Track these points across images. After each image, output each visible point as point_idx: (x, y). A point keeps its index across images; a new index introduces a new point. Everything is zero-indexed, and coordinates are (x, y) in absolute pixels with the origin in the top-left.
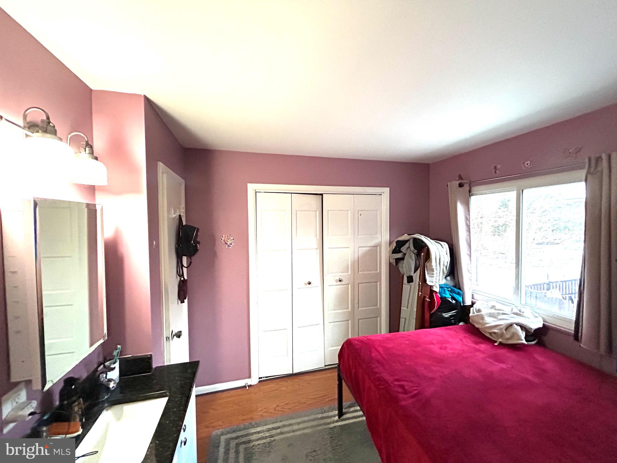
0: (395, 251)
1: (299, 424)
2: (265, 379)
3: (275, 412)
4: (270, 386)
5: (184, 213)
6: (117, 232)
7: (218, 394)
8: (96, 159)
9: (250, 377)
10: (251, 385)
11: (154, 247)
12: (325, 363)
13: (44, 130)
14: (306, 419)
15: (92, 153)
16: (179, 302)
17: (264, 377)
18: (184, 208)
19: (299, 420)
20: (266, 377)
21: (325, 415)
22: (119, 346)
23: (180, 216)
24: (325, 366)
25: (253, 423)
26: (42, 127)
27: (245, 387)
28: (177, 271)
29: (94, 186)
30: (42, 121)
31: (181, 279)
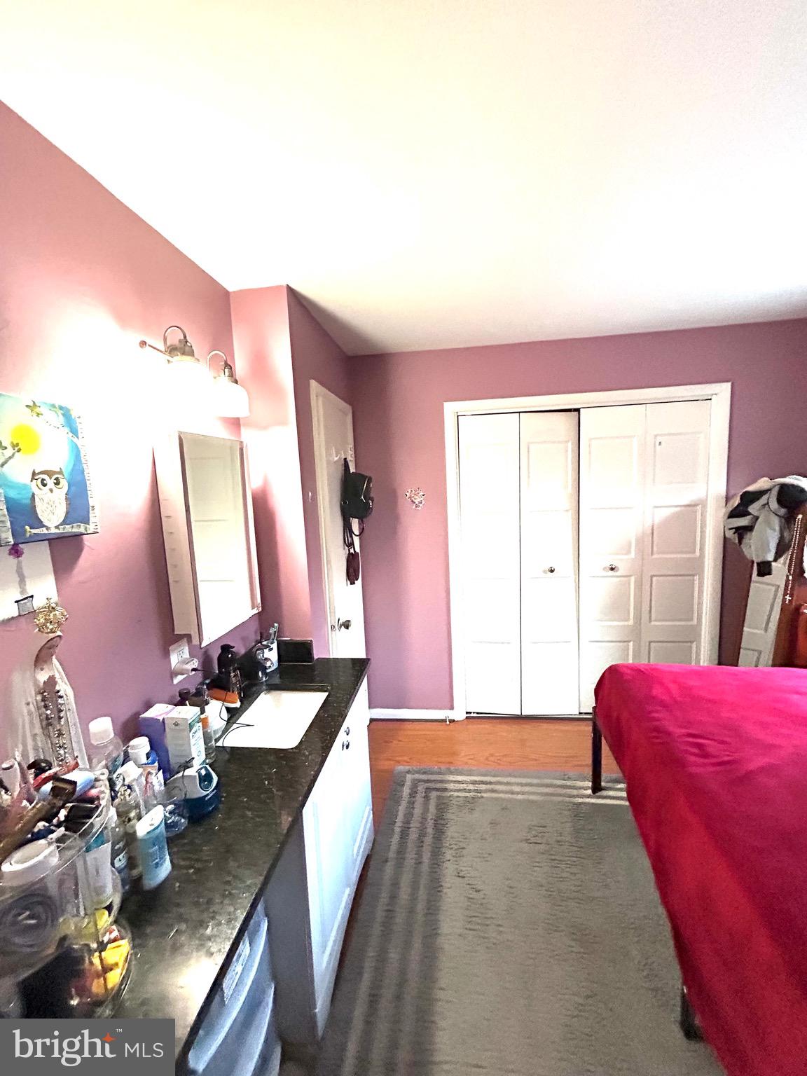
0: (733, 514)
1: (522, 785)
2: (475, 715)
3: (487, 762)
4: (483, 726)
5: (353, 456)
6: (266, 483)
7: (405, 723)
8: (236, 382)
9: (452, 708)
10: (454, 721)
11: (310, 500)
12: (579, 708)
13: (182, 351)
14: (535, 781)
15: (232, 375)
16: (349, 583)
17: (474, 713)
18: (353, 450)
19: (524, 781)
20: (478, 713)
21: (569, 783)
22: (276, 625)
23: (345, 459)
24: (580, 713)
25: (452, 768)
26: (181, 348)
27: (444, 721)
28: (344, 539)
29: (238, 419)
30: (180, 341)
31: (349, 551)
